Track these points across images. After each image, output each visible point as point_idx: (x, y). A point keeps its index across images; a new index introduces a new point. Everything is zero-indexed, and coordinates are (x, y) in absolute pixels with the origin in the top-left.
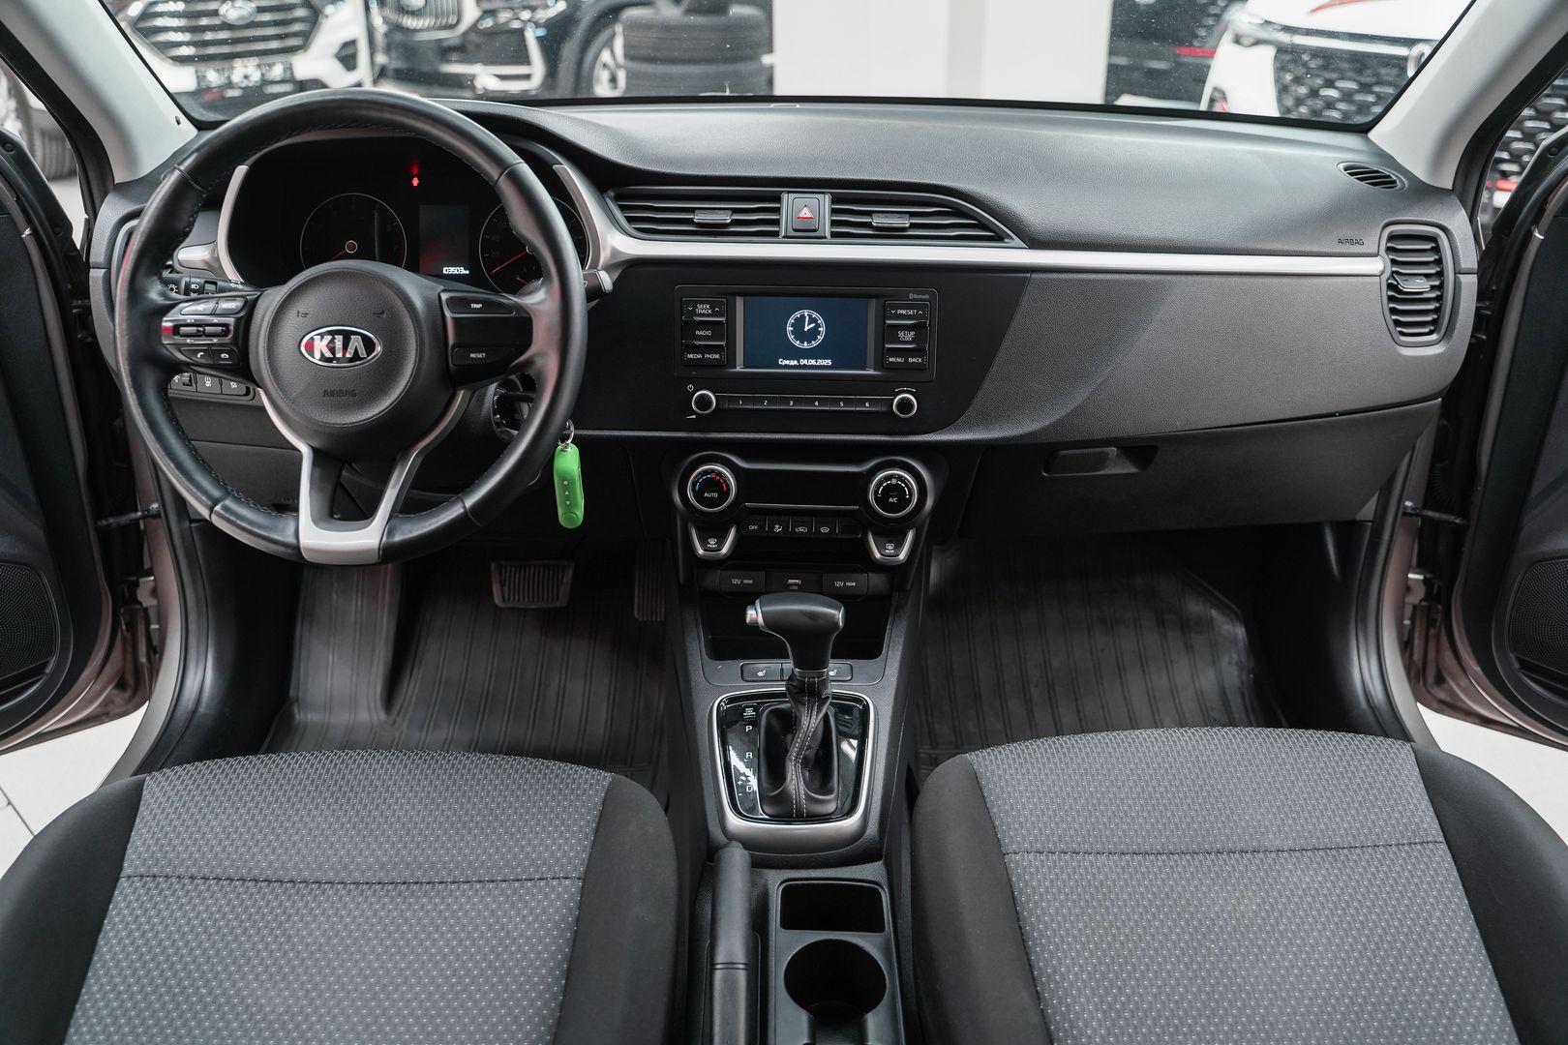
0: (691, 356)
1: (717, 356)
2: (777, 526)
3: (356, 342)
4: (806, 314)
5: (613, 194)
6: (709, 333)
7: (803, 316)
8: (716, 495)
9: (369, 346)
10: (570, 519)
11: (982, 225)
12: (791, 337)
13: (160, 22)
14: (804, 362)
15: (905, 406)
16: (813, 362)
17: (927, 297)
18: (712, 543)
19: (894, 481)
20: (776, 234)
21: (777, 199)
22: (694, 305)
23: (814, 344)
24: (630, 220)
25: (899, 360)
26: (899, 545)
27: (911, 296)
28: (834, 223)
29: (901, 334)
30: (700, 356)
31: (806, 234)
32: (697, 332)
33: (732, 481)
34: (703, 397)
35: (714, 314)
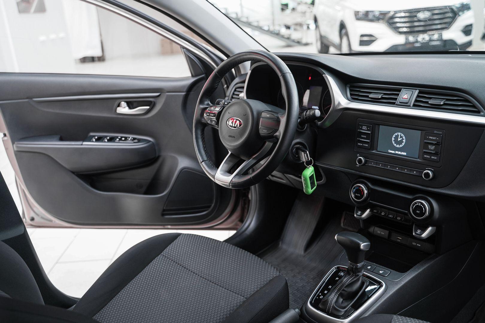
0: (359, 144)
1: (367, 145)
2: (383, 213)
3: (238, 122)
4: (399, 134)
5: (349, 86)
6: (365, 137)
7: (398, 135)
8: (359, 195)
9: (240, 125)
10: (307, 191)
11: (474, 106)
12: (393, 142)
13: (397, 20)
14: (397, 152)
15: (427, 175)
16: (400, 153)
17: (441, 133)
18: (359, 213)
19: (419, 204)
20: (394, 103)
21: (399, 90)
22: (362, 126)
23: (401, 146)
24: (351, 95)
25: (428, 157)
26: (424, 230)
27: (435, 132)
28: (416, 101)
29: (430, 146)
30: (362, 145)
31: (405, 105)
32: (362, 136)
33: (366, 192)
34: (360, 159)
35: (368, 130)
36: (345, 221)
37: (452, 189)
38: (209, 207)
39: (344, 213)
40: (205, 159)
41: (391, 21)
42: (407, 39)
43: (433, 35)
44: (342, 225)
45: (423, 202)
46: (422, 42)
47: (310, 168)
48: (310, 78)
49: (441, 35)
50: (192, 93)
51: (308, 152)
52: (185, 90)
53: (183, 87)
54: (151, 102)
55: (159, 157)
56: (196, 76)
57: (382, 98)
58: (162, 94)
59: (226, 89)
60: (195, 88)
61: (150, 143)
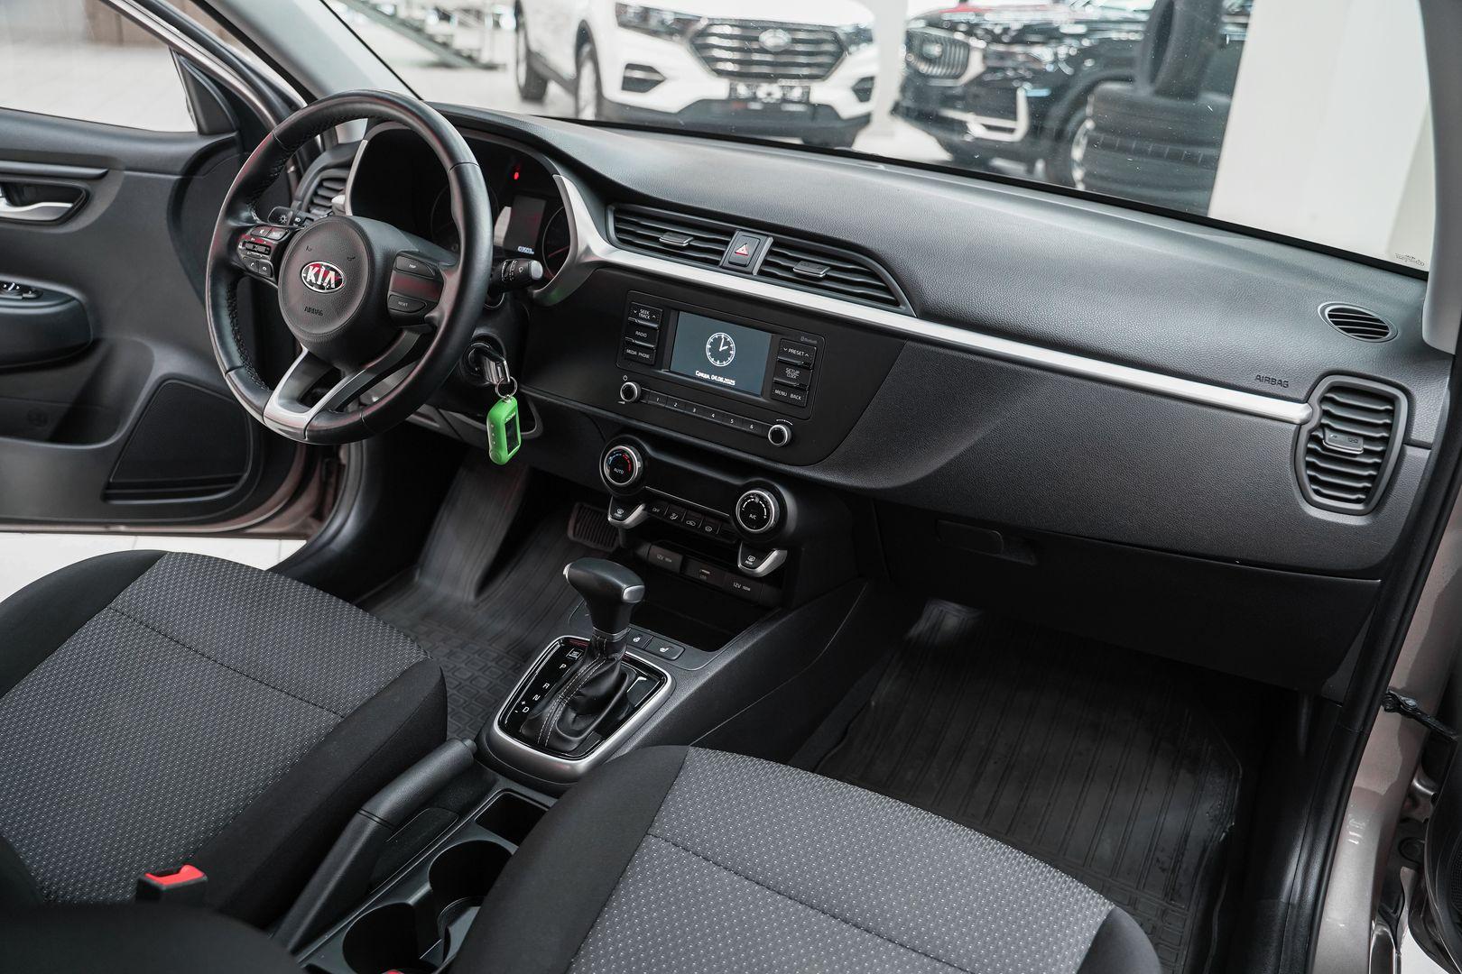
0: (629, 351)
1: (648, 356)
2: (674, 515)
3: (332, 274)
4: (723, 336)
5: (614, 208)
6: (644, 335)
7: (720, 338)
8: (622, 472)
9: (338, 282)
10: (498, 457)
11: (887, 289)
12: (708, 354)
13: (713, 40)
14: (714, 378)
15: (778, 435)
16: (721, 380)
17: (815, 342)
18: (620, 513)
19: (757, 500)
20: (716, 263)
21: (730, 234)
22: (638, 309)
23: (725, 364)
24: (617, 230)
25: (783, 394)
26: (761, 559)
27: (803, 339)
28: (766, 263)
29: (788, 371)
30: (635, 353)
31: (740, 269)
32: (637, 333)
33: (638, 465)
34: (630, 387)
35: (651, 320)
36: (578, 526)
37: (829, 468)
38: (236, 480)
39: (577, 505)
40: (238, 362)
41: (700, 41)
42: (733, 89)
43: (792, 88)
44: (570, 533)
45: (765, 495)
46: (766, 101)
47: (509, 401)
48: (516, 175)
49: (807, 93)
50: (197, 178)
51: (505, 363)
52: (180, 167)
53: (174, 159)
54: (77, 191)
55: (96, 343)
56: (212, 133)
57: (690, 247)
58: (111, 171)
59: (293, 179)
60: (207, 166)
61: (73, 303)
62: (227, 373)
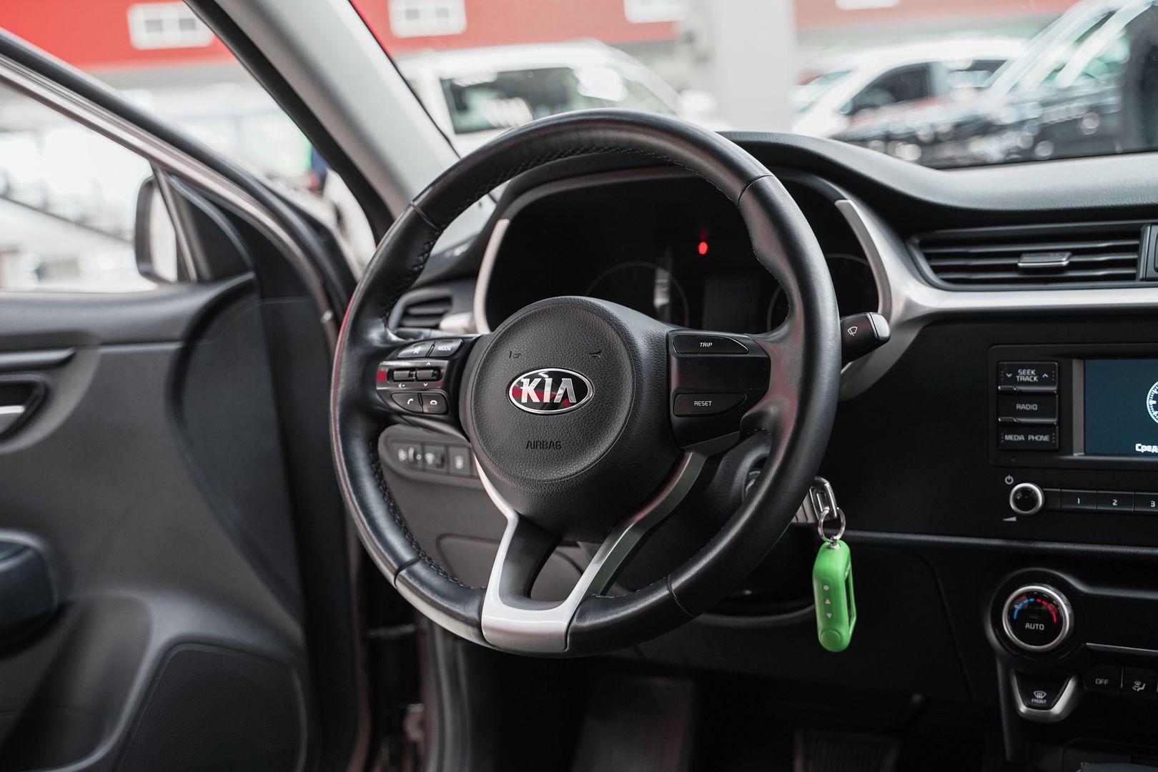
0: (1009, 437)
1: (1046, 438)
2: (1138, 683)
5: (917, 241)
6: (1034, 407)
8: (1042, 627)
9: (580, 389)
10: (834, 639)
12: (1153, 414)
18: (1040, 697)
20: (1132, 277)
21: (1137, 234)
22: (1014, 370)
30: (1021, 438)
32: (1019, 406)
33: (1066, 612)
34: (1025, 491)
35: (1042, 382)
40: (407, 556)
47: (837, 547)
48: (703, 248)
50: (204, 344)
51: (827, 485)
52: (179, 332)
54: (29, 387)
56: (217, 277)
57: (1072, 266)
58: (81, 353)
60: (216, 325)
61: (28, 554)
62: (396, 574)
